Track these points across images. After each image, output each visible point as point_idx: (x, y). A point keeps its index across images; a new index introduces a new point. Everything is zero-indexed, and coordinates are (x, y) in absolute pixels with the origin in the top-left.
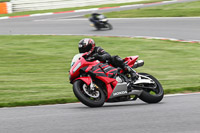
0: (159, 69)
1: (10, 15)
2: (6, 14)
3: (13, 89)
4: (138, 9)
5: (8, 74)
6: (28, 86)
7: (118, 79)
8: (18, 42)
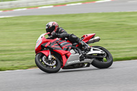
7: (72, 51)
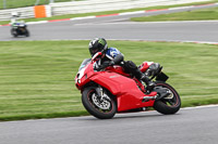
0: (212, 77)
1: (49, 19)
2: (44, 18)
3: (52, 99)
4: (189, 11)
5: (48, 83)
6: (68, 95)
8: (57, 47)
